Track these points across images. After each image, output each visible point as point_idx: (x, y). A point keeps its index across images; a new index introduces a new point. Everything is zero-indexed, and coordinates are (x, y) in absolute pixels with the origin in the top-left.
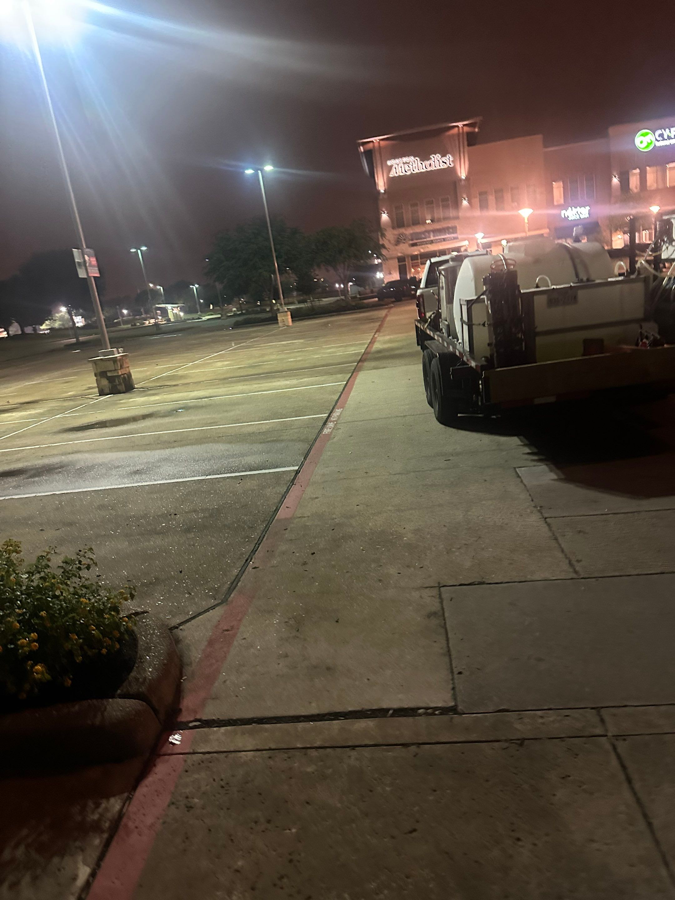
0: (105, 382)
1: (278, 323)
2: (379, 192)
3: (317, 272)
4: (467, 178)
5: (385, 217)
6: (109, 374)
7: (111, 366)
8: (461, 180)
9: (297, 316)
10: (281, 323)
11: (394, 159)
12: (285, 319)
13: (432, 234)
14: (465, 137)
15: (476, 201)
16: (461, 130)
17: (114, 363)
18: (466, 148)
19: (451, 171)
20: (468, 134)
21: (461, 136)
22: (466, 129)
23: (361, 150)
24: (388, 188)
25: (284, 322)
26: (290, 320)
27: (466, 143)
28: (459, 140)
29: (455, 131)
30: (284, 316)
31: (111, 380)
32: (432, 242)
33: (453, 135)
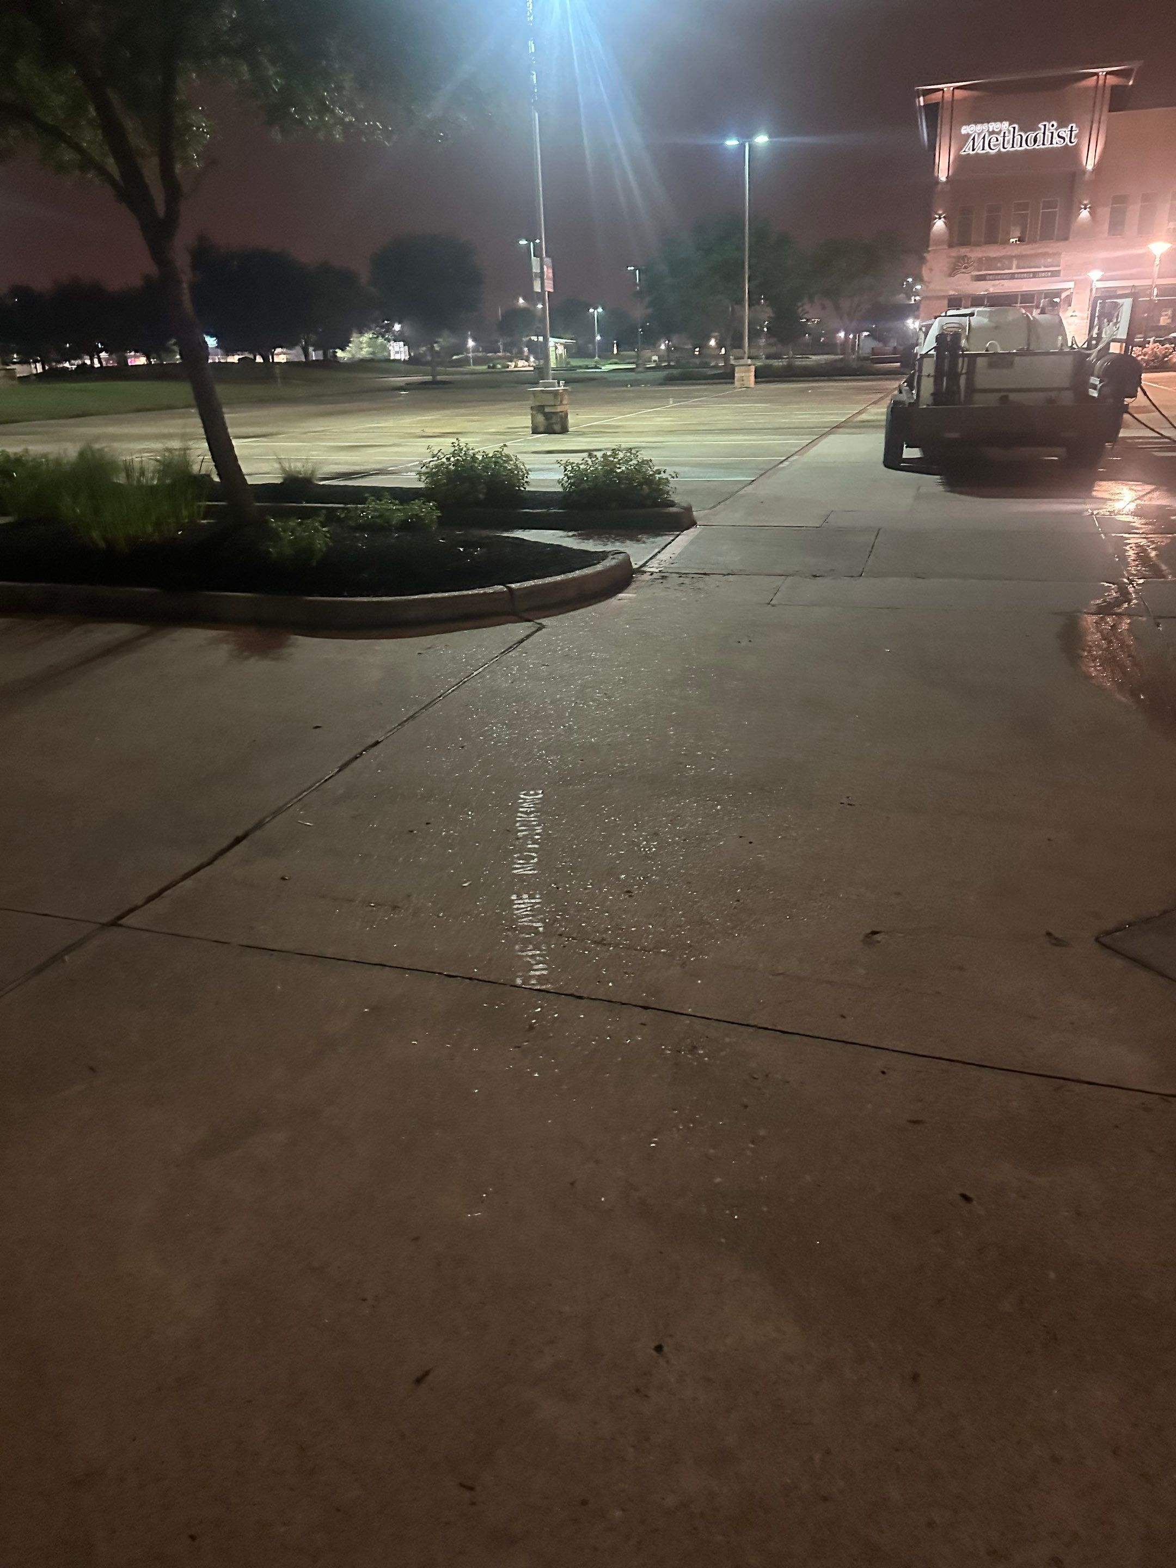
0: (540, 418)
1: (733, 383)
2: (937, 181)
3: (807, 307)
4: (1098, 168)
5: (939, 225)
6: (547, 410)
7: (549, 400)
8: (1084, 172)
9: (763, 375)
10: (738, 381)
11: (976, 123)
12: (745, 375)
13: (1015, 263)
14: (1108, 95)
15: (1105, 213)
16: (1101, 82)
17: (555, 397)
18: (1105, 115)
19: (1070, 154)
20: (1114, 88)
21: (1100, 92)
22: (1112, 80)
23: (919, 102)
24: (955, 173)
25: (743, 380)
26: (752, 378)
27: (1106, 108)
28: (1095, 97)
29: (1091, 81)
30: (745, 372)
31: (548, 416)
32: (1012, 277)
33: (1087, 89)
